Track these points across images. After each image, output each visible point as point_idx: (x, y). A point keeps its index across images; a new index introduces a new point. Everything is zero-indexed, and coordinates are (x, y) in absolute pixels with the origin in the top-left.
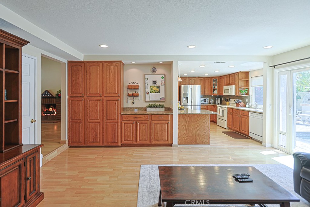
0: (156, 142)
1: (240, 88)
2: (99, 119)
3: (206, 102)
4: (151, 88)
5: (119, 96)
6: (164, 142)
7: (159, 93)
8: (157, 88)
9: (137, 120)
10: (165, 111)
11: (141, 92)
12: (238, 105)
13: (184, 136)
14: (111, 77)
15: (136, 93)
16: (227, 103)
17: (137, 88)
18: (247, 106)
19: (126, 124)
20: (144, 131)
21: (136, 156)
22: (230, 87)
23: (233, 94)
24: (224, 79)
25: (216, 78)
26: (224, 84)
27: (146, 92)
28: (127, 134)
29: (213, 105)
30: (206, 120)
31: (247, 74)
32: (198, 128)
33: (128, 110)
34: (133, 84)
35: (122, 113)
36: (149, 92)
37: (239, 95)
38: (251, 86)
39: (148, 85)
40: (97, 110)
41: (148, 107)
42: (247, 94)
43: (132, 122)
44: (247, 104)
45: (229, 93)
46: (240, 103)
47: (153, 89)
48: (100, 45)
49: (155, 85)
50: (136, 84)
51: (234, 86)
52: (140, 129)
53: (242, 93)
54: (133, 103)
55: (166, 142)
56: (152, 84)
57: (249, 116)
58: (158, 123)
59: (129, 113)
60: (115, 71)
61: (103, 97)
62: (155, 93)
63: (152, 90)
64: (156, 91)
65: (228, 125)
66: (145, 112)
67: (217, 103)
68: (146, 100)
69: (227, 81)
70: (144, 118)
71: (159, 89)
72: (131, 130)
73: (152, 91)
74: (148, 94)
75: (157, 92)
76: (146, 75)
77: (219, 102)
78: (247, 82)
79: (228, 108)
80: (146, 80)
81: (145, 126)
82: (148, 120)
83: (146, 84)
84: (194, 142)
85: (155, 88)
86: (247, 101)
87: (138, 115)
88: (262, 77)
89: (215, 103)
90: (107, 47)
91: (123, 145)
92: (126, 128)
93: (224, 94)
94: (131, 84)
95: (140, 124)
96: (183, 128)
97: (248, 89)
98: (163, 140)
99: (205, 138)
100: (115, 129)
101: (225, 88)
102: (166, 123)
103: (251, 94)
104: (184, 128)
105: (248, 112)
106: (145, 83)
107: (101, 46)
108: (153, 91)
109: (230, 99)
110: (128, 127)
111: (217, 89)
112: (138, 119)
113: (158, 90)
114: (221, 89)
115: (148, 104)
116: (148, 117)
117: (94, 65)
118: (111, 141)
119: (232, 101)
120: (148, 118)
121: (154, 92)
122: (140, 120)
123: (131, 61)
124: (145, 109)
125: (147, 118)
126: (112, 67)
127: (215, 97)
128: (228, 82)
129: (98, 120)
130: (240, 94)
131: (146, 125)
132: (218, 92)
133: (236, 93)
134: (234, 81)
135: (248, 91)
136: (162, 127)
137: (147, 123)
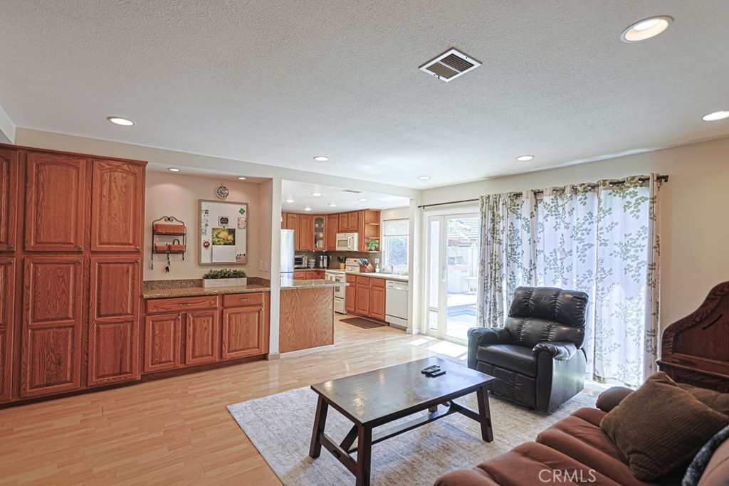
0: (234, 355)
1: (367, 238)
2: (70, 316)
3: (301, 263)
4: (216, 233)
5: (139, 252)
6: (253, 353)
7: (234, 244)
8: (229, 234)
9: (188, 310)
10: (247, 284)
11: (190, 242)
12: (363, 268)
13: (288, 335)
14: (115, 203)
15: (176, 243)
16: (342, 265)
18: (377, 270)
19: (156, 321)
20: (206, 334)
21: (199, 393)
22: (349, 236)
23: (356, 249)
24: (337, 220)
25: (321, 217)
26: (336, 229)
27: (203, 242)
28: (161, 348)
29: (316, 271)
30: (327, 298)
31: (377, 213)
32: (315, 315)
33: (152, 289)
34: (169, 223)
35: (146, 296)
36: (211, 244)
37: (365, 251)
38: (385, 236)
39: (207, 225)
40: (65, 292)
41: (207, 277)
42: (377, 249)
43: (173, 316)
44: (377, 266)
45: (347, 246)
46: (367, 265)
47: (220, 236)
48: (109, 118)
49: (224, 227)
50: (174, 223)
51: (356, 235)
52: (194, 330)
53: (369, 248)
54: (167, 269)
55: (255, 352)
56: (216, 224)
57: (387, 287)
58: (239, 313)
59: (167, 295)
60: (126, 187)
61: (88, 255)
62: (225, 244)
63: (217, 237)
64: (228, 240)
65: (347, 306)
66: (200, 289)
67: (321, 265)
68: (203, 262)
69: (343, 223)
70: (206, 305)
71: (234, 237)
72: (172, 335)
73: (216, 240)
74: (207, 246)
75: (230, 244)
76: (203, 204)
77: (325, 265)
78: (377, 228)
79: (347, 274)
80: (203, 214)
81: (208, 321)
82: (215, 308)
83: (203, 225)
84: (308, 345)
85: (224, 234)
86: (377, 261)
87: (191, 298)
88: (408, 221)
89: (317, 265)
90: (131, 124)
91: (148, 377)
92: (157, 332)
93: (338, 249)
94: (163, 222)
95: (196, 319)
96: (288, 318)
97: (379, 240)
98: (249, 348)
99: (326, 333)
100: (125, 337)
101: (340, 236)
102: (254, 312)
103: (383, 250)
104: (290, 319)
105: (385, 279)
106: (200, 222)
107: (113, 120)
108: (219, 241)
109: (346, 258)
110: (162, 330)
111: (322, 239)
112: (190, 306)
113: (230, 237)
114: (330, 239)
115: (207, 271)
116: (215, 300)
117: (58, 164)
118: (111, 372)
119: (350, 261)
120: (215, 304)
121: (222, 243)
122: (195, 310)
123: (169, 166)
124: (199, 283)
125: (213, 302)
126: (118, 175)
127: (317, 255)
128: (345, 226)
129: (69, 318)
130: (366, 249)
131: (211, 320)
132: (324, 245)
133: (360, 246)
134: (356, 225)
135: (379, 243)
136: (247, 320)
137: (213, 316)
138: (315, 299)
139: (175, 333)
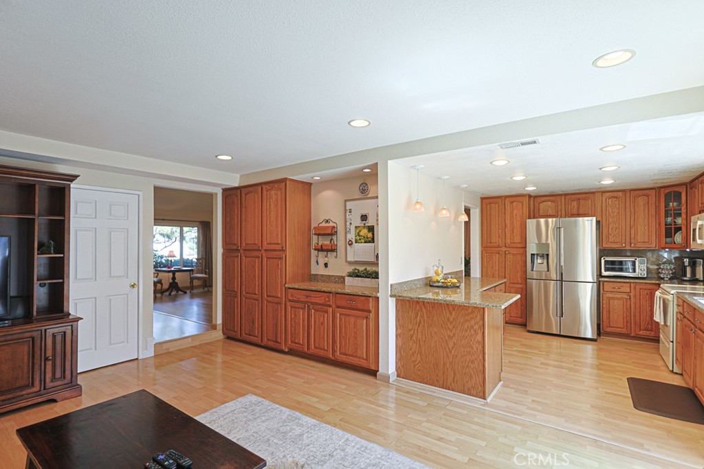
0: (344, 358)
4: (358, 231)
5: (283, 250)
6: (360, 363)
7: (374, 242)
8: (369, 231)
9: (311, 303)
11: (340, 241)
13: (413, 359)
15: (332, 242)
17: (332, 232)
19: (293, 307)
20: (322, 328)
24: (697, 191)
26: (696, 208)
27: (348, 240)
28: (295, 330)
30: (473, 323)
32: (451, 344)
33: (318, 281)
34: (327, 225)
35: (286, 285)
36: (354, 241)
39: (351, 224)
40: (255, 276)
43: (302, 306)
47: (361, 234)
48: (216, 157)
49: (365, 224)
50: (331, 224)
52: (315, 322)
54: (326, 265)
55: (363, 363)
56: (358, 222)
58: (348, 315)
59: (297, 287)
60: (277, 200)
61: (263, 251)
62: (365, 242)
63: (359, 235)
64: (368, 238)
65: (677, 358)
66: (340, 286)
67: (688, 275)
68: (348, 260)
69: (702, 196)
70: (321, 301)
71: (373, 234)
72: (301, 321)
73: (358, 238)
74: (350, 245)
75: (370, 242)
76: (348, 203)
77: (699, 276)
79: (677, 296)
80: (348, 213)
81: (324, 317)
82: (330, 306)
83: (348, 224)
84: (441, 382)
85: (364, 232)
87: (312, 292)
91: (292, 352)
92: (293, 316)
93: (693, 246)
94: (324, 224)
95: (315, 312)
96: (412, 336)
98: (356, 356)
99: (471, 377)
100: (278, 315)
101: (694, 221)
102: (363, 318)
104: (414, 338)
106: (346, 222)
108: (360, 239)
110: (295, 315)
111: (680, 228)
112: (313, 300)
113: (370, 235)
115: (350, 269)
116: (329, 297)
117: (251, 192)
118: (272, 339)
120: (329, 301)
121: (363, 241)
122: (316, 304)
123: (312, 174)
124: (341, 279)
125: (327, 299)
126: (273, 192)
129: (256, 294)
131: (326, 315)
132: (685, 238)
136: (355, 324)
137: (327, 312)
138: (451, 320)
139: (303, 321)
